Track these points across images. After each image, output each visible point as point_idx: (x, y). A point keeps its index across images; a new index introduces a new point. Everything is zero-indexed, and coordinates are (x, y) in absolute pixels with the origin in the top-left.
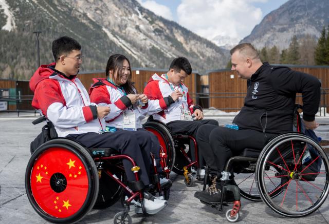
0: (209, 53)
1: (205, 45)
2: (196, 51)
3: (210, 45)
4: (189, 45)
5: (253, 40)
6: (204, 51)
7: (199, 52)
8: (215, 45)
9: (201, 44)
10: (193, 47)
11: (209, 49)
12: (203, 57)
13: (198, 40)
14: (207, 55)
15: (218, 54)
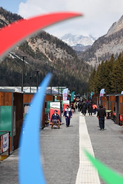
0: (60, 54)
1: (55, 45)
2: (44, 52)
3: (60, 44)
4: (36, 45)
5: (111, 40)
6: (53, 51)
7: (48, 53)
8: (66, 44)
9: (50, 43)
10: (40, 47)
11: (60, 50)
12: (52, 60)
13: (46, 38)
14: (57, 57)
15: (70, 55)
